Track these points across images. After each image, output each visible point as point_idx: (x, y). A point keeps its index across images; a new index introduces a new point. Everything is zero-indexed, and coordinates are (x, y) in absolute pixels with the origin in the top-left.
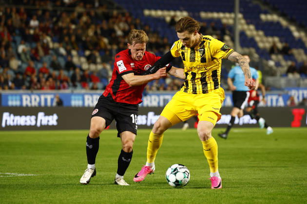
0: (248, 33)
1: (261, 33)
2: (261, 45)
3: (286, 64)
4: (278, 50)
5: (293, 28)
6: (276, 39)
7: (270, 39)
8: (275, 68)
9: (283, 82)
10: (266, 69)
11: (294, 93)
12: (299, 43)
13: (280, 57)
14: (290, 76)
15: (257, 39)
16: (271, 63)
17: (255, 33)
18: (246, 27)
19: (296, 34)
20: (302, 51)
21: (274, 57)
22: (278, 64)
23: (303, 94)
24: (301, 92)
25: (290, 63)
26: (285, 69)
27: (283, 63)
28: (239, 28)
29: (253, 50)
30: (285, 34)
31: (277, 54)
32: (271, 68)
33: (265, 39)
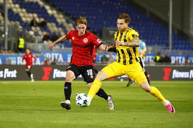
0: (15, 10)
1: (24, 10)
2: (24, 19)
3: (42, 34)
4: (36, 23)
5: (47, 7)
6: (35, 15)
7: (31, 15)
8: (34, 36)
9: (40, 46)
10: (28, 37)
11: (48, 55)
12: (52, 19)
13: (38, 28)
14: (45, 42)
15: (21, 15)
16: (32, 33)
17: (19, 10)
18: (13, 5)
19: (50, 12)
20: (54, 24)
21: (33, 28)
22: (36, 34)
23: (55, 56)
24: (53, 55)
25: (45, 33)
26: (42, 37)
27: (40, 33)
28: (8, 6)
29: (18, 23)
30: (42, 12)
31: (36, 26)
32: (31, 36)
33: (27, 15)
